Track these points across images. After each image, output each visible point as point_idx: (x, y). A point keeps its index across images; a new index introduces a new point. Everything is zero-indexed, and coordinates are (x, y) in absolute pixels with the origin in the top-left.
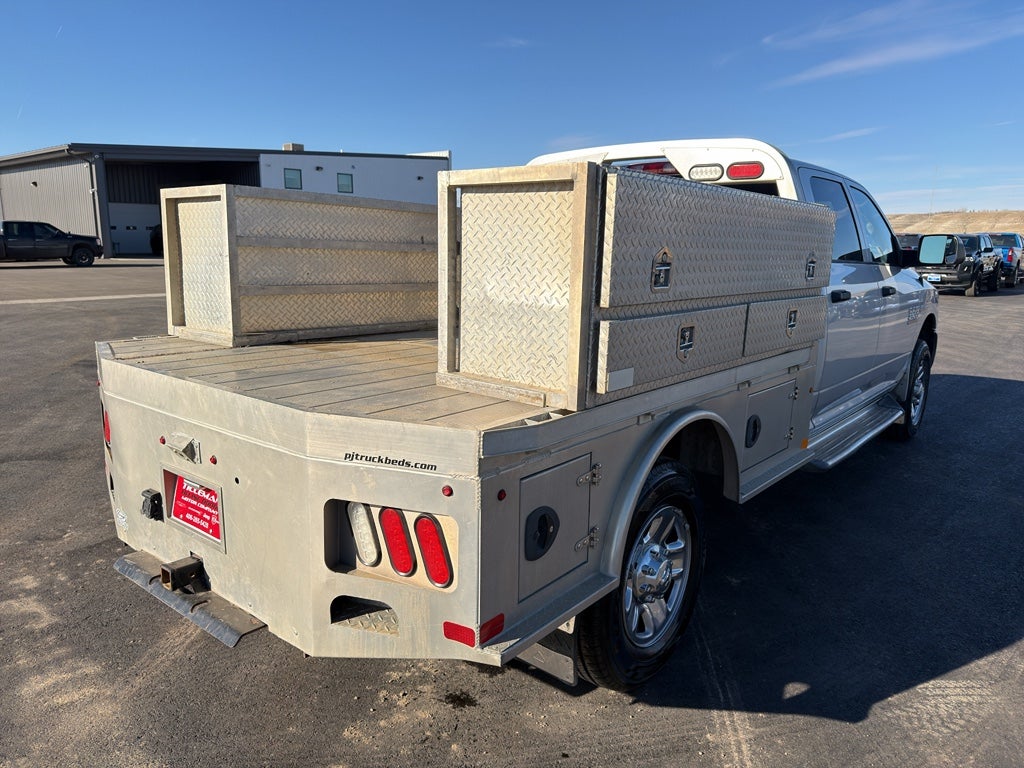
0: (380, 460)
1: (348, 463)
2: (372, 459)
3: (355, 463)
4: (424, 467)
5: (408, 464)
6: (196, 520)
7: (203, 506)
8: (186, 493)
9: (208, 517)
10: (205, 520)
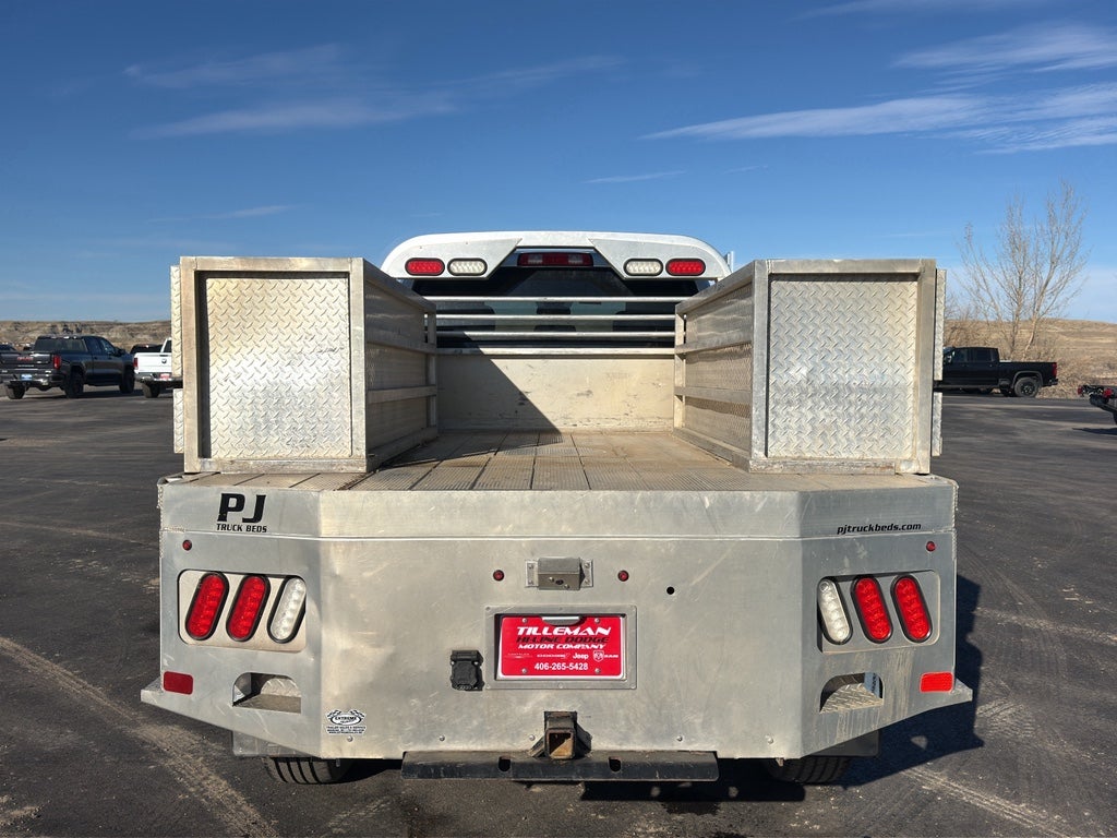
0: (871, 529)
1: (841, 536)
2: (863, 529)
3: (849, 536)
4: (911, 527)
5: (896, 528)
6: (558, 666)
7: (569, 646)
8: (526, 639)
9: (585, 657)
10: (582, 661)
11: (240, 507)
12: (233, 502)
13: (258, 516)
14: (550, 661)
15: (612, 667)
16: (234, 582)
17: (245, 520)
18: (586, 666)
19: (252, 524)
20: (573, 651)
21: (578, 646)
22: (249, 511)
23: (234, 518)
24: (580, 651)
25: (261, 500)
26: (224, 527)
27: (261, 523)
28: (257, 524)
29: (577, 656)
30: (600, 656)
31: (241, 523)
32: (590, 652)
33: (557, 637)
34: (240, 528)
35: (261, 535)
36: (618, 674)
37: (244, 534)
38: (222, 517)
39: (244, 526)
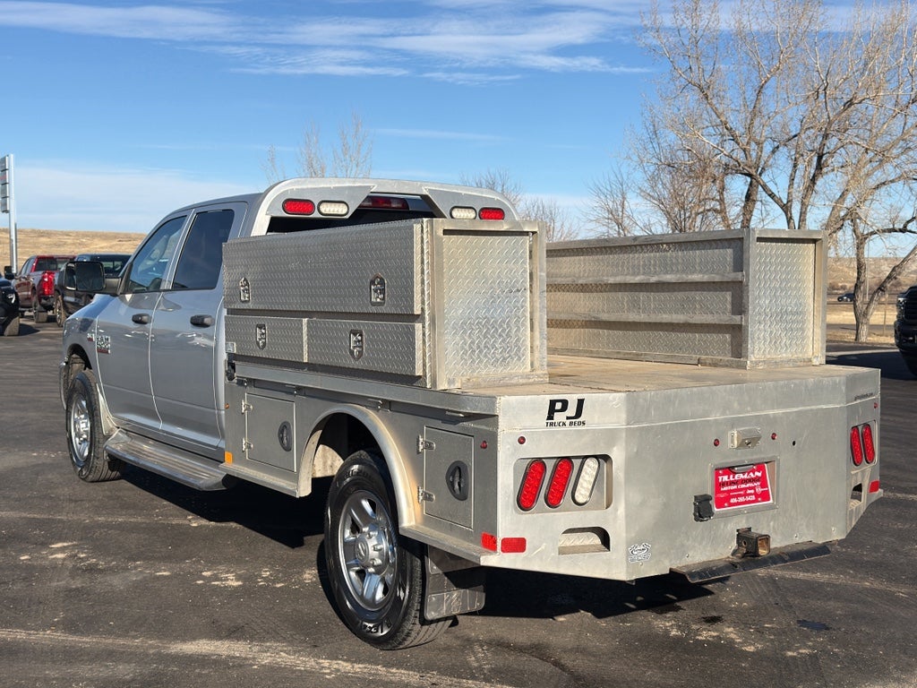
2: (860, 397)
6: (741, 499)
7: (743, 486)
8: (724, 484)
9: (752, 491)
10: (750, 494)
11: (564, 408)
12: (559, 406)
13: (579, 413)
14: (737, 496)
15: (765, 496)
16: (550, 466)
17: (568, 418)
18: (753, 498)
19: (574, 420)
20: (746, 489)
21: (748, 485)
22: (571, 411)
23: (559, 417)
24: (750, 488)
25: (581, 402)
26: (551, 424)
27: (580, 419)
28: (577, 420)
29: (749, 492)
30: (759, 490)
31: (565, 420)
32: (753, 488)
33: (738, 481)
34: (564, 424)
35: (581, 428)
36: (769, 500)
37: (568, 428)
38: (550, 417)
39: (568, 422)
